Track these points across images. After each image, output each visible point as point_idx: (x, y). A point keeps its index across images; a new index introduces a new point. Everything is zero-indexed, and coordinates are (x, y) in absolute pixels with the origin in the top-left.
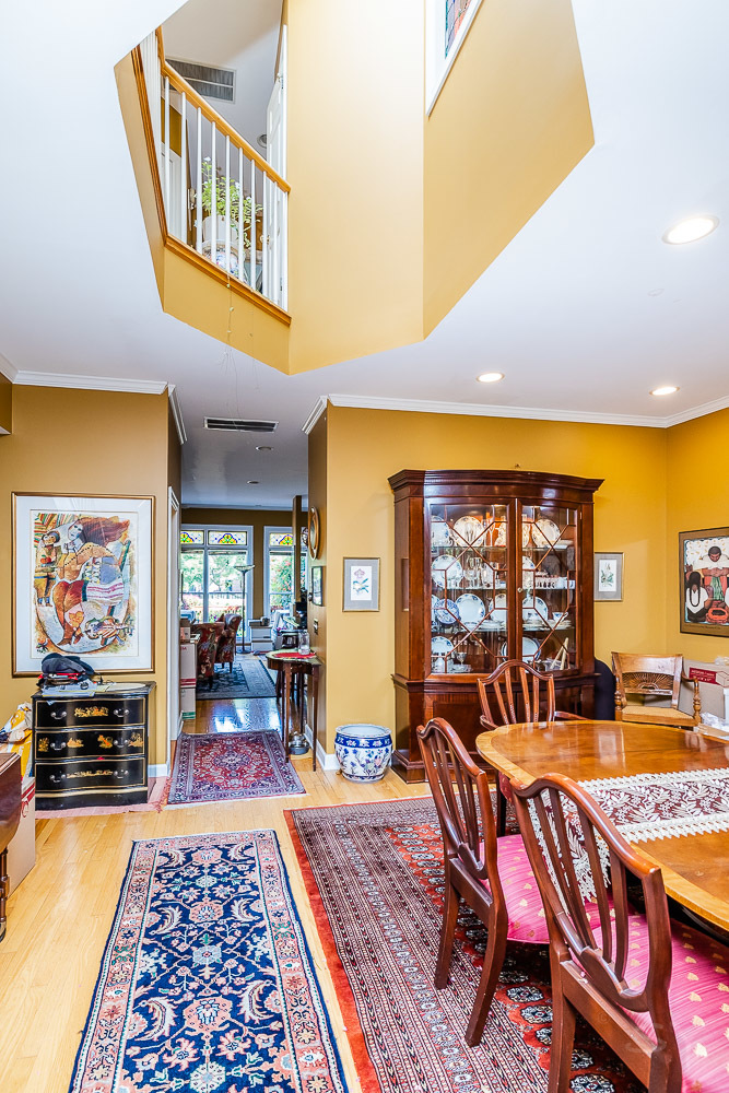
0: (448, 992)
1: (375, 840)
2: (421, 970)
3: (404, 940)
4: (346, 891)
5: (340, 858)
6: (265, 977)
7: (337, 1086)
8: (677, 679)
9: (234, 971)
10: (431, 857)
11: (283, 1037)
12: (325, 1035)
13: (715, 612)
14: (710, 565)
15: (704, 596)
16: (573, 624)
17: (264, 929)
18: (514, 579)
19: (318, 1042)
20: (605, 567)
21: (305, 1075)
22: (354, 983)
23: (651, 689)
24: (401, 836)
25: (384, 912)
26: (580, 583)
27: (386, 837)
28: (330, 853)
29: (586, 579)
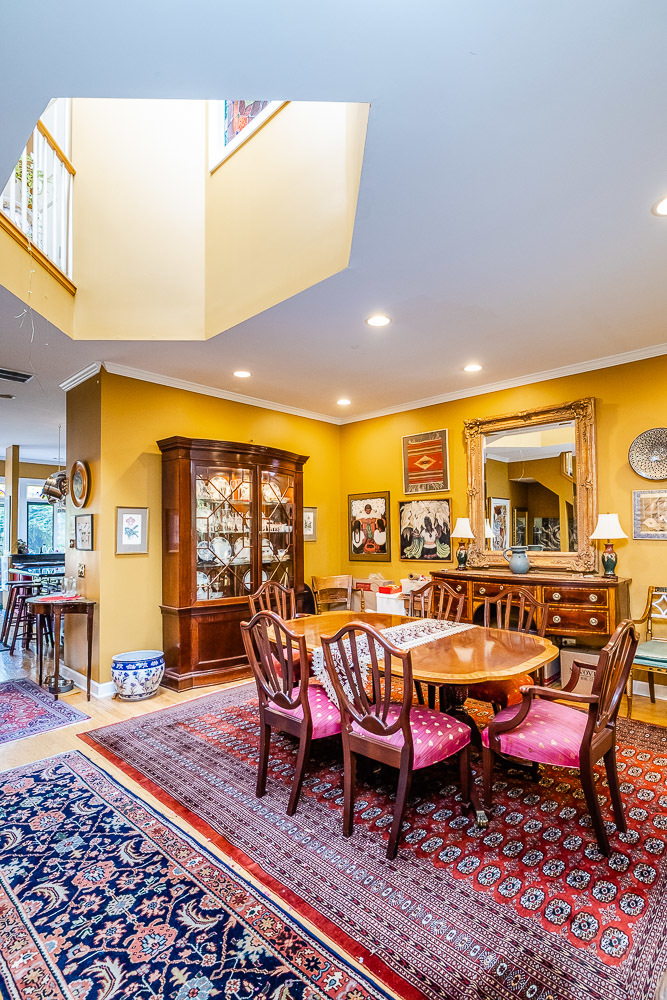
0: (267, 797)
1: (173, 733)
2: (244, 793)
3: (225, 782)
4: (167, 769)
5: (151, 753)
6: (132, 838)
7: (220, 867)
8: (350, 591)
9: (102, 844)
10: (220, 732)
11: (167, 861)
12: (197, 848)
13: (368, 546)
14: (365, 516)
15: (363, 537)
16: (292, 557)
17: (112, 812)
18: (256, 526)
19: (194, 853)
20: (308, 517)
21: (194, 872)
22: (204, 816)
23: (335, 598)
24: (192, 726)
25: (203, 772)
26: (296, 528)
27: (181, 729)
28: (139, 751)
29: (299, 525)
